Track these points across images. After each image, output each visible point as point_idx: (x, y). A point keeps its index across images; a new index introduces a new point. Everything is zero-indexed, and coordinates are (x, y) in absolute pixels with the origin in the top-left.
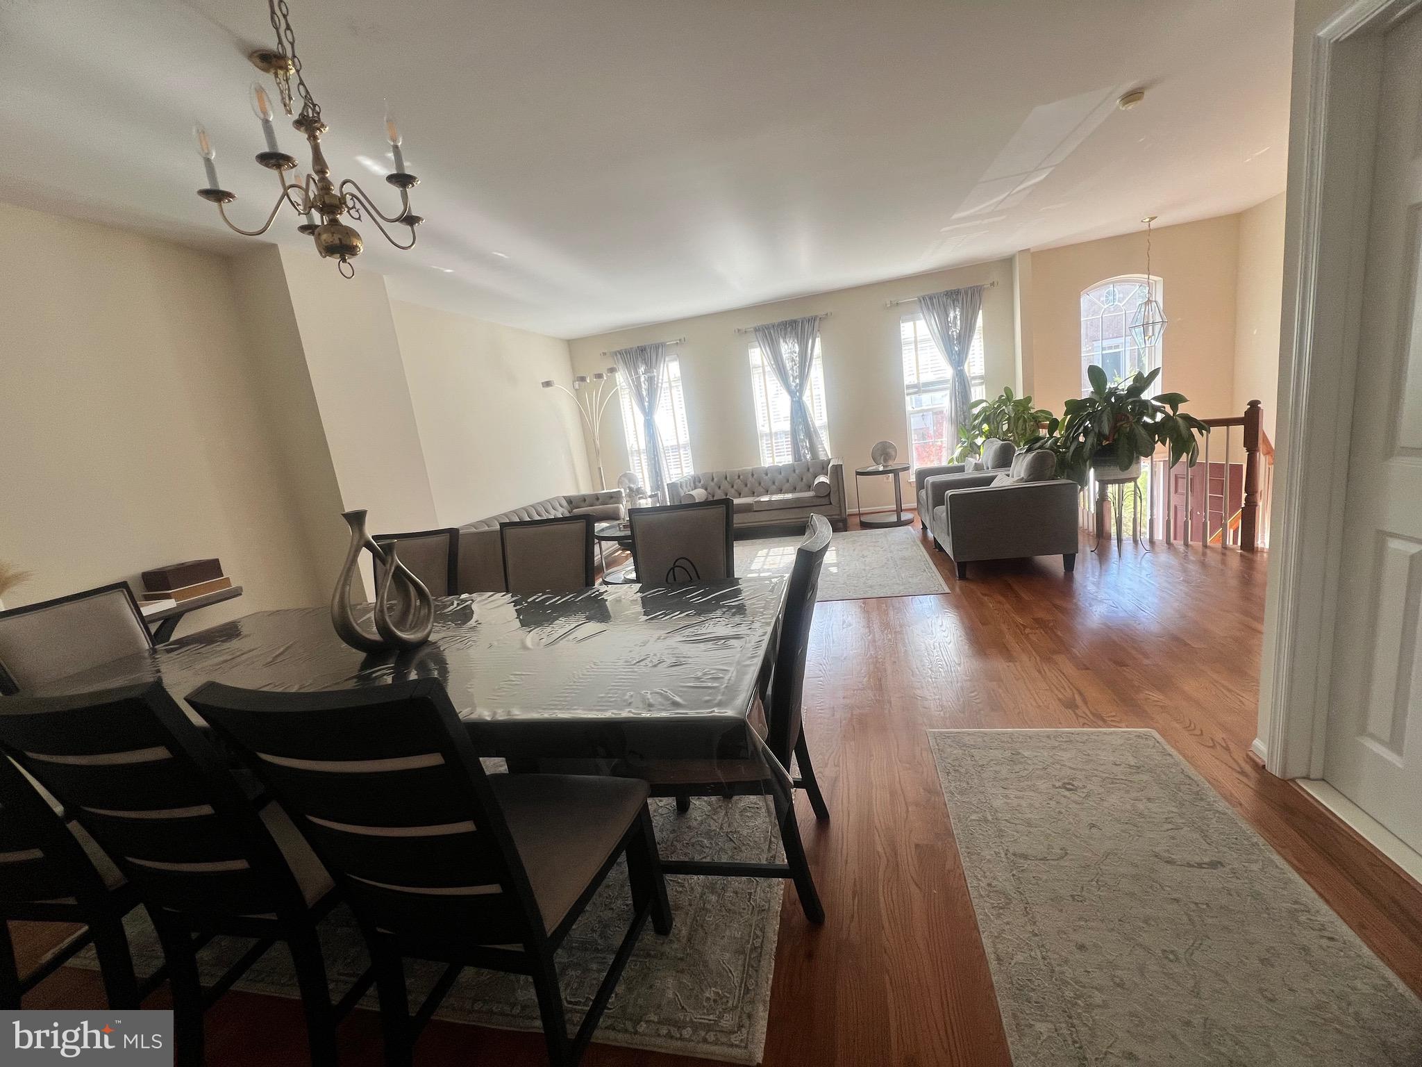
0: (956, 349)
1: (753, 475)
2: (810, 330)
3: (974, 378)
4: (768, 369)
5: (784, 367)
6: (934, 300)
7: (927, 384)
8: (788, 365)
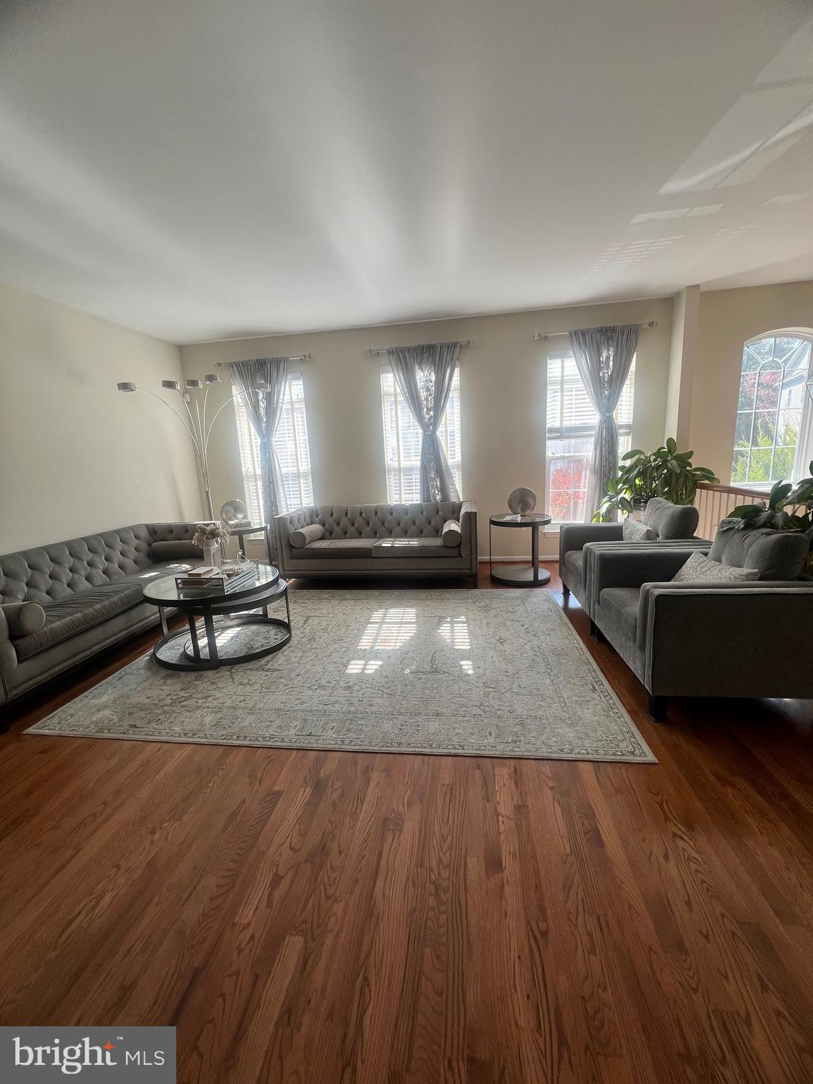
0: (607, 393)
1: (376, 513)
2: (448, 360)
3: (621, 427)
4: (401, 398)
5: (418, 397)
6: (587, 337)
7: (570, 430)
8: (423, 394)
